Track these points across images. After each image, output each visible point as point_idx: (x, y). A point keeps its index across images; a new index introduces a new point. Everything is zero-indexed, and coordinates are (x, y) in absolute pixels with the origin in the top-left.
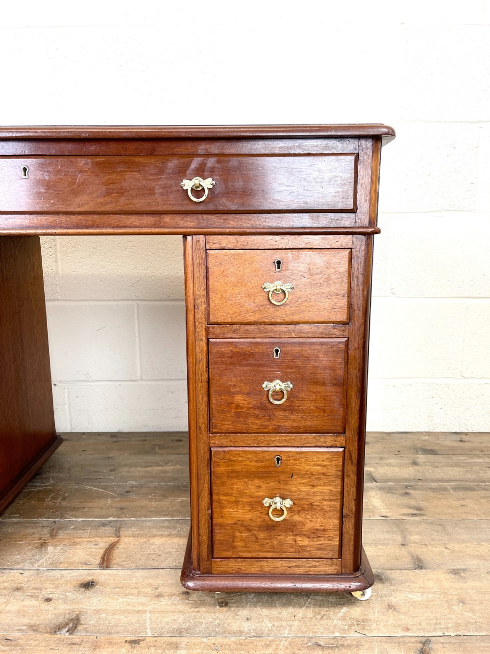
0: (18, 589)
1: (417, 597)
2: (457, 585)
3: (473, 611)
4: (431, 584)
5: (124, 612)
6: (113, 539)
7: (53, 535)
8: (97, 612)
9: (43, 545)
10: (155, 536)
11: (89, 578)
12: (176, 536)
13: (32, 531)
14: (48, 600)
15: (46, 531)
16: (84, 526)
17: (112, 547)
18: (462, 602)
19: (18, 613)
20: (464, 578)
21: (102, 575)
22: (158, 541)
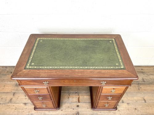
0: (69, 107)
1: (122, 109)
2: (128, 106)
3: (129, 111)
4: (124, 106)
5: (84, 111)
6: (78, 97)
7: (69, 95)
8: (81, 111)
9: (69, 98)
10: (84, 96)
11: (78, 105)
12: (88, 96)
13: (66, 94)
14: (74, 109)
15: (68, 94)
16: (73, 93)
17: (79, 98)
18: (128, 110)
19: (70, 112)
20: (129, 105)
21: (79, 104)
22: (85, 97)
